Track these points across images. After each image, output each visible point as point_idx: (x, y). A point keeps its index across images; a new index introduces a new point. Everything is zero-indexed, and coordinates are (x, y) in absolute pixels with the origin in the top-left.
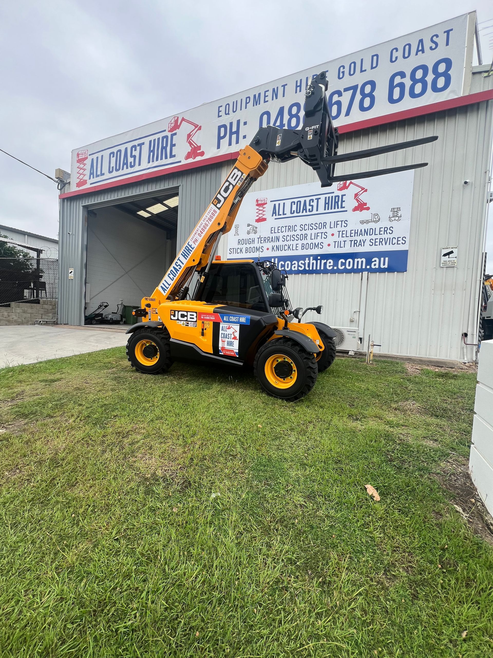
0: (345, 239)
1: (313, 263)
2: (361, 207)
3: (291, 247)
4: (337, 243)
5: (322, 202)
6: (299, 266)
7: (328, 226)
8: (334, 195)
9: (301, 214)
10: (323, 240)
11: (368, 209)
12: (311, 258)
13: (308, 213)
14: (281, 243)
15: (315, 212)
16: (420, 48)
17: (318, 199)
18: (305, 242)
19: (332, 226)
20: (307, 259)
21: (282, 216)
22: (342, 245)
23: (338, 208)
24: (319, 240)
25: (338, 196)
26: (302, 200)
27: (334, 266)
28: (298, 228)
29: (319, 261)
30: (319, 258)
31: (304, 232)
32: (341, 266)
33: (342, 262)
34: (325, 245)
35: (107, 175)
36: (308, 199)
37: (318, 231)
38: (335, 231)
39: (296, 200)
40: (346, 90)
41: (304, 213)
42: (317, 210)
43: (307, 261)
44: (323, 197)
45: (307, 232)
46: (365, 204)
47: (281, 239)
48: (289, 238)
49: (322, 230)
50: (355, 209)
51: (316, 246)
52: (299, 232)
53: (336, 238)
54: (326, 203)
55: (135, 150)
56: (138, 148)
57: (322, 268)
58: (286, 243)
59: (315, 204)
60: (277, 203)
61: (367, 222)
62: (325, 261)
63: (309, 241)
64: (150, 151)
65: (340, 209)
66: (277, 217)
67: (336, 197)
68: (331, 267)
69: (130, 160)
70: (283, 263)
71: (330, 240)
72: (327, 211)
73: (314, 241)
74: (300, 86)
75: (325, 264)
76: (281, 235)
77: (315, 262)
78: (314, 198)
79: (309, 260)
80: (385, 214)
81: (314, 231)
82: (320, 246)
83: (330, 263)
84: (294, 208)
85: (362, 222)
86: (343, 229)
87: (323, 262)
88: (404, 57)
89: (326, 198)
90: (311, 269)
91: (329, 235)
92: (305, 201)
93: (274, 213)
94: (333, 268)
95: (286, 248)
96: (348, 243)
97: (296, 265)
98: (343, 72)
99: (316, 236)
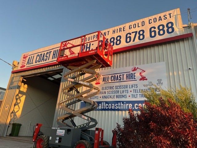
0: (137, 93)
1: (122, 105)
2: (143, 78)
3: (111, 97)
4: (133, 95)
5: (125, 76)
6: (115, 106)
7: (128, 87)
8: (130, 73)
9: (116, 81)
10: (126, 94)
11: (146, 79)
12: (121, 103)
13: (119, 81)
14: (106, 95)
15: (122, 80)
16: (160, 19)
17: (123, 75)
18: (118, 94)
19: (130, 87)
20: (119, 103)
21: (107, 82)
22: (136, 96)
23: (132, 79)
24: (124, 94)
25: (132, 74)
26: (116, 75)
27: (132, 107)
28: (114, 88)
29: (125, 105)
30: (125, 103)
31: (117, 90)
32: (136, 107)
33: (136, 105)
34: (128, 96)
35: (34, 64)
36: (118, 75)
37: (124, 89)
38: (132, 89)
39: (113, 75)
40: (132, 33)
41: (117, 81)
42: (123, 80)
43: (119, 104)
44: (125, 74)
45: (119, 90)
46: (145, 77)
47: (107, 93)
48: (110, 92)
49: (126, 89)
50: (141, 80)
51: (123, 96)
52: (115, 90)
53: (132, 93)
54: (127, 77)
55: (48, 54)
56: (49, 53)
57: (127, 108)
58: (109, 94)
59: (122, 77)
60: (105, 76)
61: (147, 85)
62: (128, 104)
63: (120, 94)
64: (53, 54)
65: (133, 80)
66: (105, 82)
67: (131, 74)
68: (131, 108)
69: (45, 58)
70: (108, 105)
71: (130, 94)
72: (127, 80)
73: (122, 94)
74: (115, 31)
75: (128, 106)
76: (107, 91)
77: (123, 105)
78: (121, 74)
79: (120, 103)
80: (155, 82)
81: (122, 90)
82: (125, 97)
83: (130, 105)
84: (113, 78)
85: (144, 86)
86: (136, 88)
87: (127, 105)
88: (154, 22)
89: (127, 74)
90: (121, 108)
91: (129, 91)
92: (117, 76)
93: (104, 80)
94: (132, 108)
95: (109, 97)
96: (138, 96)
97: (114, 106)
98: (131, 27)
99: (123, 92)
